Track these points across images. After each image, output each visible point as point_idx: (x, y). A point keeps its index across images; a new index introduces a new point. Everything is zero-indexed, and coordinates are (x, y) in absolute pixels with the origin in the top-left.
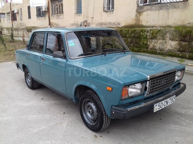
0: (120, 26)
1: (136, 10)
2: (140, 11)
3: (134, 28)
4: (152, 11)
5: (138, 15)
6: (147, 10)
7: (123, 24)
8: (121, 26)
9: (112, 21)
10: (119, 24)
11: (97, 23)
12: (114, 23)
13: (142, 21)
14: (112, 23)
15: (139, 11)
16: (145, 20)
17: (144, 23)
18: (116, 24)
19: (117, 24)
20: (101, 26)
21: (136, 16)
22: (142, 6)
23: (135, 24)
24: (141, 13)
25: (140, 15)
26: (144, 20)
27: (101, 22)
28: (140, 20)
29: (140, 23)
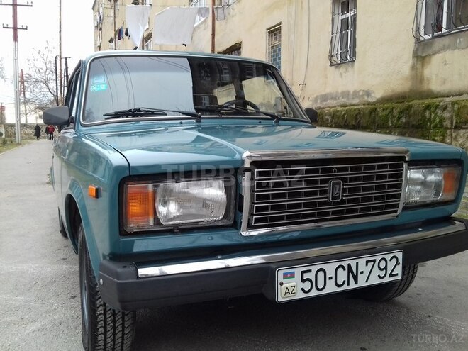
0: (371, 100)
1: (412, 53)
2: (423, 55)
3: (408, 102)
4: (456, 51)
5: (419, 66)
6: (443, 49)
7: (378, 94)
8: (374, 100)
9: (351, 88)
10: (368, 94)
11: (315, 96)
12: (355, 93)
13: (429, 80)
14: (351, 92)
15: (422, 53)
16: (437, 75)
17: (435, 86)
18: (361, 94)
19: (362, 96)
20: (325, 103)
21: (413, 68)
22: (428, 40)
23: (411, 90)
24: (427, 59)
25: (423, 66)
26: (434, 77)
27: (323, 93)
28: (425, 77)
29: (425, 87)
